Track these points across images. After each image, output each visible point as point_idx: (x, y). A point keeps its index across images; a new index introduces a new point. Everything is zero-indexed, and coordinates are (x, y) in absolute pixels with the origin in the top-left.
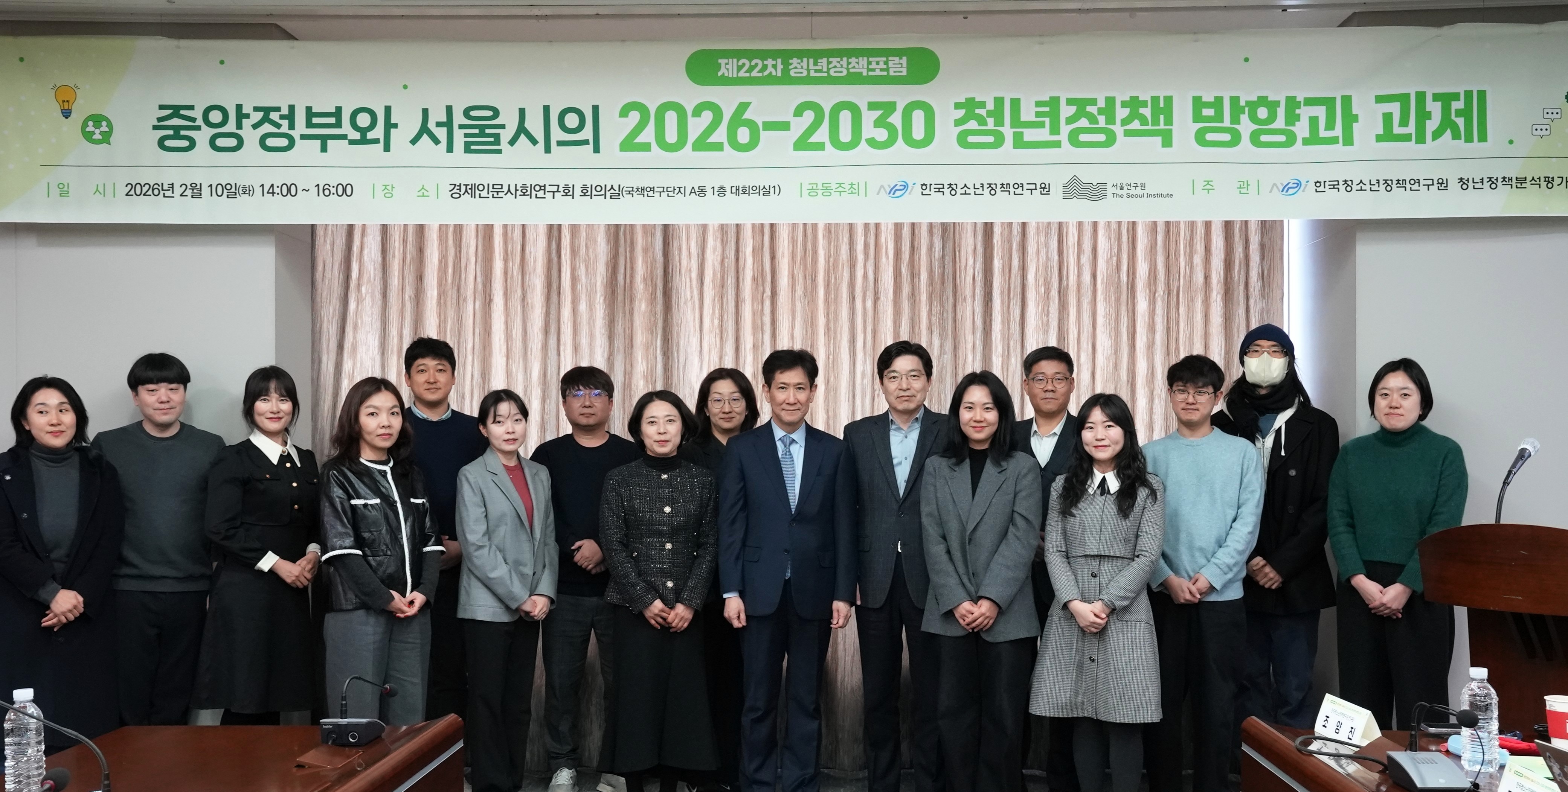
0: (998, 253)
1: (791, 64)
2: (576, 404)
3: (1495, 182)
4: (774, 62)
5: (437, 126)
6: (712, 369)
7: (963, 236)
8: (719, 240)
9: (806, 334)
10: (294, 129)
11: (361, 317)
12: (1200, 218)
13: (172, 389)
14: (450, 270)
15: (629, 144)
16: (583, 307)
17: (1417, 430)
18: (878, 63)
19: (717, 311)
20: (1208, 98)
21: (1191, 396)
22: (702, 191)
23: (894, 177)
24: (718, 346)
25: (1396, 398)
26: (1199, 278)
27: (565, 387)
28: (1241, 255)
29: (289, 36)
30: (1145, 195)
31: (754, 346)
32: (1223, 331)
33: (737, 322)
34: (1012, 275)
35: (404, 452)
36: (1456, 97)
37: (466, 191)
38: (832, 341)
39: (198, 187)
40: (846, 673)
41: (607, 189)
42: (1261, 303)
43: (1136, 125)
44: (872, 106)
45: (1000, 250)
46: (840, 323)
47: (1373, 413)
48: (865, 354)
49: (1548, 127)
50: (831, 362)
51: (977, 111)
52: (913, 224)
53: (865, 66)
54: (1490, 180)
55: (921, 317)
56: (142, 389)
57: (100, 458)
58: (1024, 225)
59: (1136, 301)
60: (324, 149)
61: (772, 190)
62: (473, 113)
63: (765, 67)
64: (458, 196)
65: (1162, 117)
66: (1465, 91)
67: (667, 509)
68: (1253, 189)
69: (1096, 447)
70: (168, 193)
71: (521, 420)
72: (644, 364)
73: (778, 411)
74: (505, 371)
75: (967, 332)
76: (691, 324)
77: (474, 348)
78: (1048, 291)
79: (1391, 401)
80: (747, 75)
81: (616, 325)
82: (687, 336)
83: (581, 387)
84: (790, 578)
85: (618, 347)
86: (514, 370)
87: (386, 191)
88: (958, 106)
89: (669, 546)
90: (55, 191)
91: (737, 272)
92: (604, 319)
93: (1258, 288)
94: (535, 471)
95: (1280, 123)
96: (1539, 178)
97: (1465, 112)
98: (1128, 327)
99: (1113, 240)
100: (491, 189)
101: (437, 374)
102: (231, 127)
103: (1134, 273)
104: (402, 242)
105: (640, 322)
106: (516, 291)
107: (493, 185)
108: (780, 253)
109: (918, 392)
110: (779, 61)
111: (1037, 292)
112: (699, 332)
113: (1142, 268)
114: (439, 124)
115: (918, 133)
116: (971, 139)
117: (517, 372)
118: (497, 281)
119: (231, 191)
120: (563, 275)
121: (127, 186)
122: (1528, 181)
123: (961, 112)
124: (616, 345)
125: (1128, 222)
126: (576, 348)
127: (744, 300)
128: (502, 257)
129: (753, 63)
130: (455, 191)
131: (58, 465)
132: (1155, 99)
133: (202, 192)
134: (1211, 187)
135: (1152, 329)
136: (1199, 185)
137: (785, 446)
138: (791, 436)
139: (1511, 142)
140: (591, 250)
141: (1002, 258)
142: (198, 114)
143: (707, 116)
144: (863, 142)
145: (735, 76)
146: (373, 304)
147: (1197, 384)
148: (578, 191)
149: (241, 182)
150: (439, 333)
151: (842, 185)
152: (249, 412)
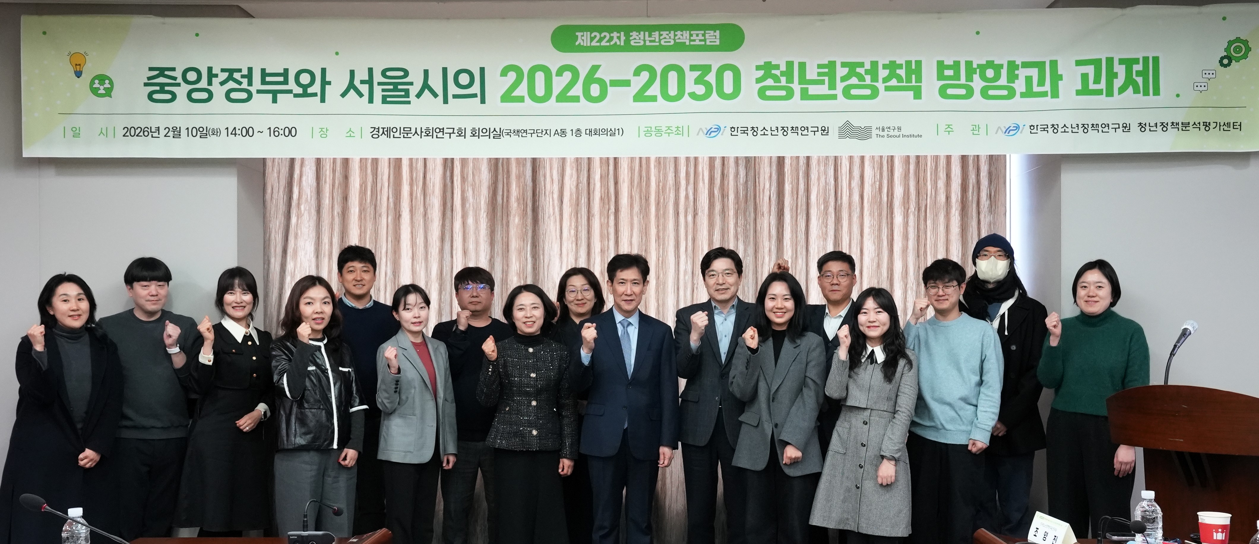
0: (788, 179)
1: (632, 36)
2: (466, 295)
3: (1166, 126)
4: (619, 35)
5: (361, 83)
6: (570, 268)
7: (762, 166)
8: (575, 169)
9: (642, 241)
10: (252, 85)
11: (301, 229)
12: (943, 154)
13: (160, 286)
14: (369, 193)
15: (507, 97)
16: (470, 221)
17: (1108, 315)
18: (697, 35)
19: (573, 224)
20: (949, 62)
21: (941, 290)
22: (563, 133)
23: (710, 122)
24: (574, 250)
25: (1093, 290)
26: (942, 198)
27: (457, 282)
28: (974, 181)
29: (247, 15)
30: (901, 136)
31: (601, 250)
32: (960, 239)
33: (589, 232)
34: (799, 196)
35: (335, 333)
36: (1136, 61)
37: (383, 133)
38: (661, 247)
39: (178, 129)
40: (673, 500)
41: (491, 131)
42: (989, 217)
43: (894, 82)
44: (693, 68)
45: (790, 177)
46: (668, 232)
47: (1075, 301)
48: (687, 257)
49: (1206, 84)
50: (660, 263)
51: (773, 72)
52: (723, 158)
53: (688, 37)
54: (1162, 125)
55: (729, 228)
56: (137, 285)
57: (105, 336)
58: (808, 158)
59: (894, 216)
60: (275, 101)
61: (617, 132)
62: (389, 74)
63: (611, 39)
64: (377, 136)
65: (914, 76)
66: (1143, 57)
67: (533, 375)
68: (983, 130)
69: (869, 327)
70: (155, 135)
71: (424, 307)
72: (518, 264)
73: (618, 300)
74: (410, 270)
75: (764, 239)
76: (553, 233)
77: (387, 253)
78: (826, 208)
79: (1089, 292)
80: (598, 44)
81: (496, 234)
82: (550, 243)
83: (470, 282)
84: (627, 428)
85: (498, 252)
86: (418, 269)
87: (322, 133)
88: (758, 68)
89: (534, 403)
90: (69, 133)
91: (589, 194)
92: (487, 229)
93: (986, 206)
94: (436, 346)
95: (1003, 81)
96: (1199, 123)
97: (1143, 73)
98: (888, 235)
99: (876, 169)
100: (402, 131)
101: (363, 274)
102: (203, 84)
103: (892, 195)
104: (332, 171)
105: (514, 232)
106: (419, 208)
107: (404, 128)
108: (622, 179)
109: (731, 286)
110: (622, 33)
111: (818, 209)
112: (559, 239)
113: (899, 191)
114: (362, 82)
115: (728, 88)
116: (769, 93)
117: (420, 271)
118: (404, 201)
119: (203, 133)
120: (455, 196)
121: (124, 129)
122: (1191, 125)
123: (761, 73)
124: (496, 250)
125: (888, 156)
126: (465, 252)
127: (593, 216)
128: (408, 182)
129: (602, 35)
130: (375, 132)
131: (75, 341)
132: (908, 63)
133: (181, 134)
134: (951, 130)
135: (906, 237)
136: (942, 128)
137: (624, 327)
138: (628, 320)
139: (1178, 96)
140: (476, 177)
141: (792, 183)
142: (178, 74)
143: (568, 76)
144: (686, 95)
145: (589, 45)
146: (309, 219)
147: (944, 280)
148: (469, 133)
149: (211, 126)
150: (360, 240)
151: (670, 128)
152: (220, 302)
